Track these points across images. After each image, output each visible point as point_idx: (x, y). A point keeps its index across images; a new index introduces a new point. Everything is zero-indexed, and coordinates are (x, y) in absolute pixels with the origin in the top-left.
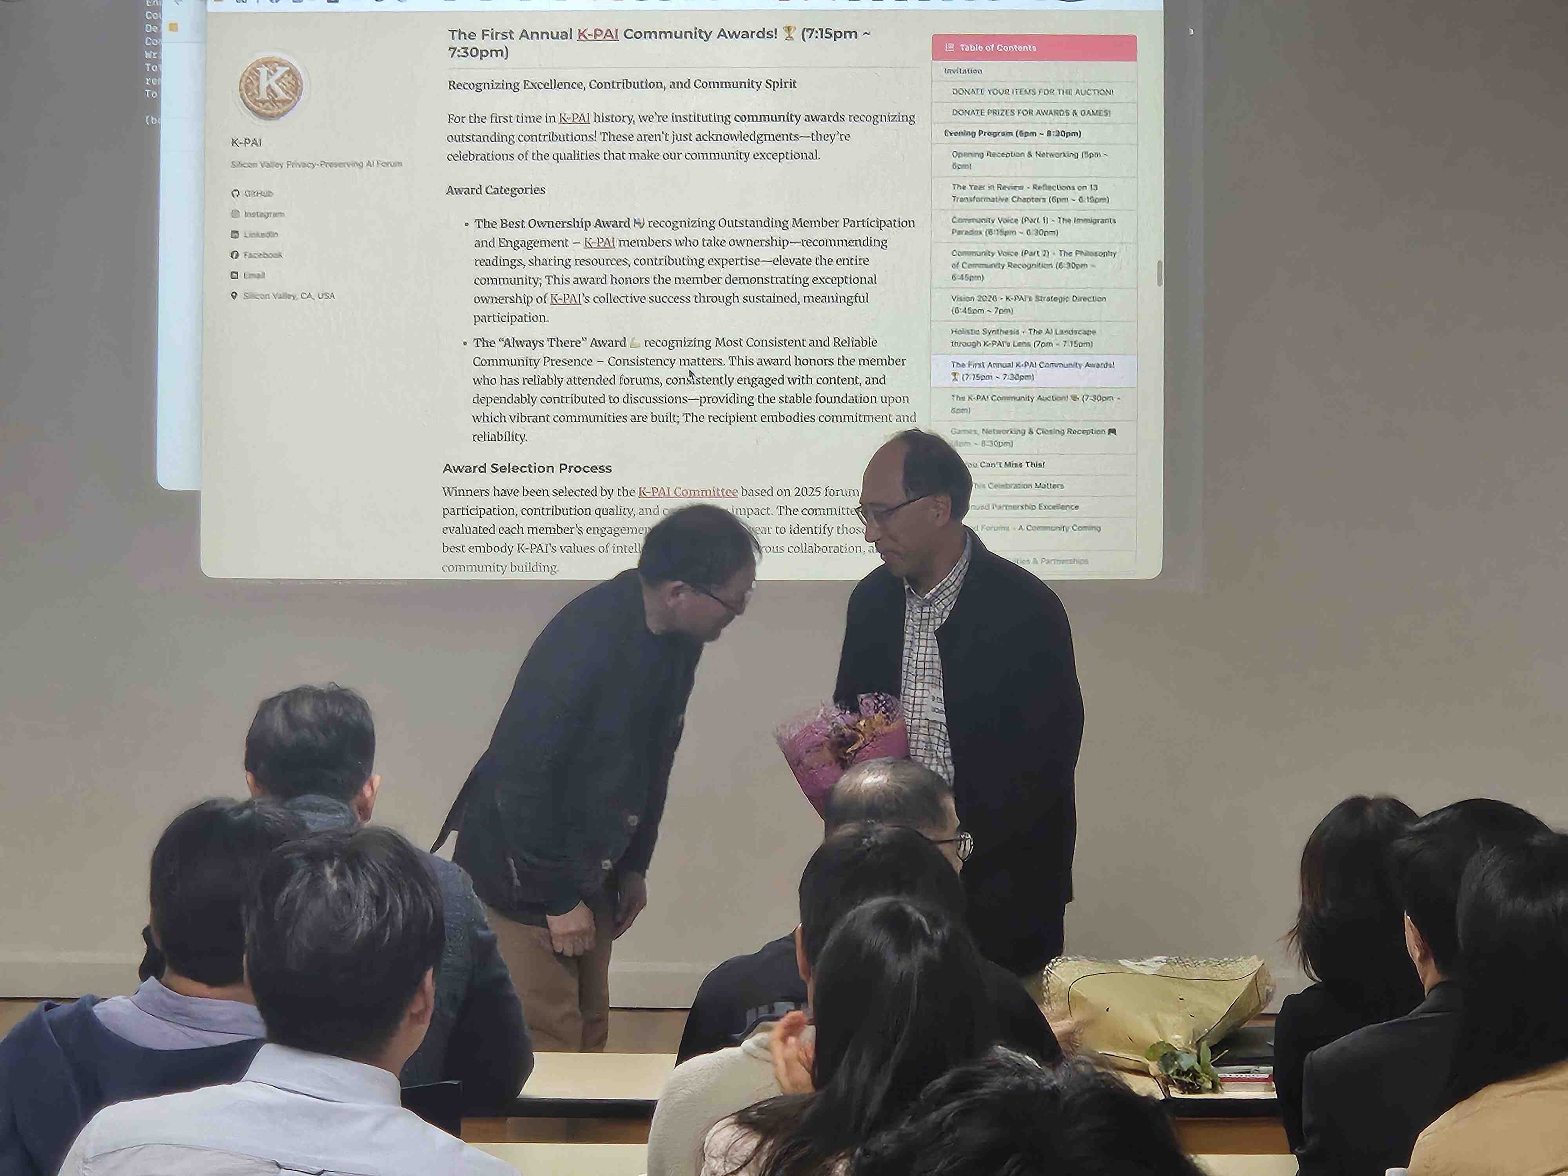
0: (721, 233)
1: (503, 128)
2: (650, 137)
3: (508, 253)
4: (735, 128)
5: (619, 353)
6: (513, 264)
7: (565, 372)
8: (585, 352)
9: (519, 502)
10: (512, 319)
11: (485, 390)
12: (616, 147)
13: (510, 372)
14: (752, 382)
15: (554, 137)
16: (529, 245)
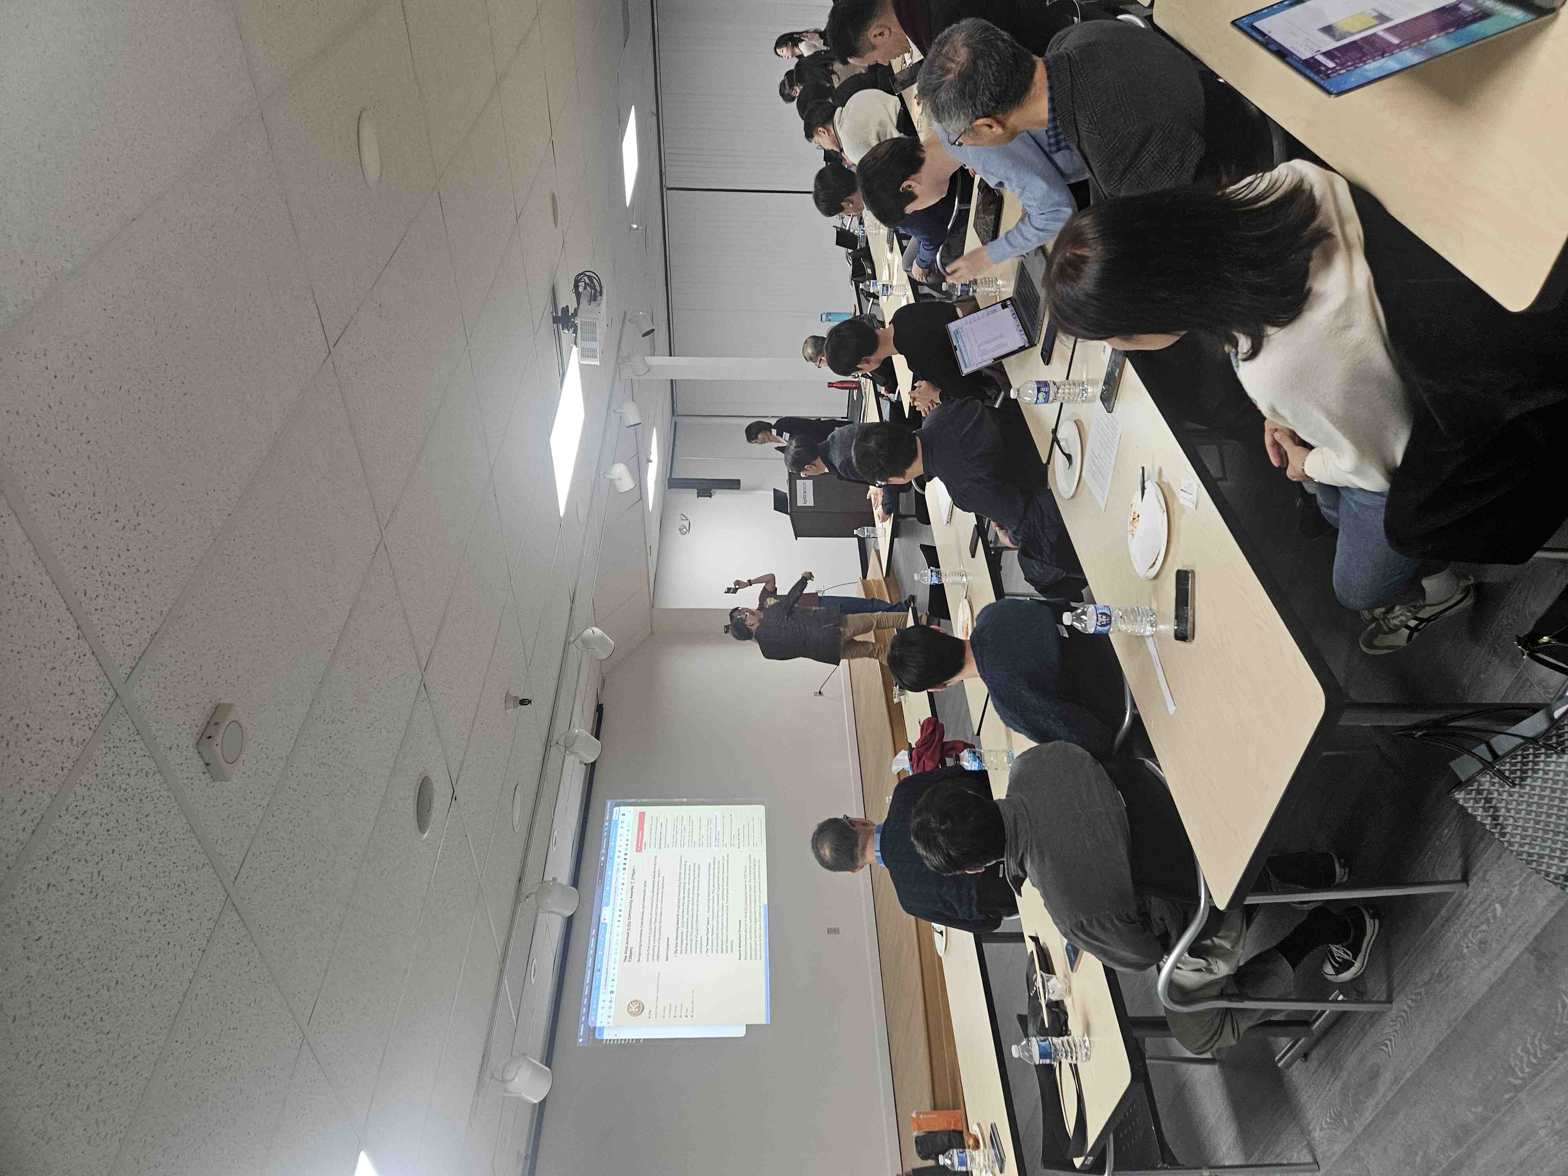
0: (682, 896)
1: (651, 948)
2: (656, 913)
3: (684, 946)
4: (655, 894)
5: (711, 919)
6: (687, 944)
7: (715, 932)
8: (710, 927)
9: (749, 941)
10: (701, 945)
11: (720, 951)
12: (658, 921)
13: (715, 944)
14: (719, 889)
15: (654, 936)
16: (682, 941)
